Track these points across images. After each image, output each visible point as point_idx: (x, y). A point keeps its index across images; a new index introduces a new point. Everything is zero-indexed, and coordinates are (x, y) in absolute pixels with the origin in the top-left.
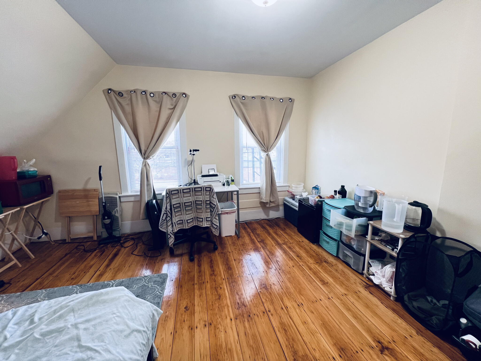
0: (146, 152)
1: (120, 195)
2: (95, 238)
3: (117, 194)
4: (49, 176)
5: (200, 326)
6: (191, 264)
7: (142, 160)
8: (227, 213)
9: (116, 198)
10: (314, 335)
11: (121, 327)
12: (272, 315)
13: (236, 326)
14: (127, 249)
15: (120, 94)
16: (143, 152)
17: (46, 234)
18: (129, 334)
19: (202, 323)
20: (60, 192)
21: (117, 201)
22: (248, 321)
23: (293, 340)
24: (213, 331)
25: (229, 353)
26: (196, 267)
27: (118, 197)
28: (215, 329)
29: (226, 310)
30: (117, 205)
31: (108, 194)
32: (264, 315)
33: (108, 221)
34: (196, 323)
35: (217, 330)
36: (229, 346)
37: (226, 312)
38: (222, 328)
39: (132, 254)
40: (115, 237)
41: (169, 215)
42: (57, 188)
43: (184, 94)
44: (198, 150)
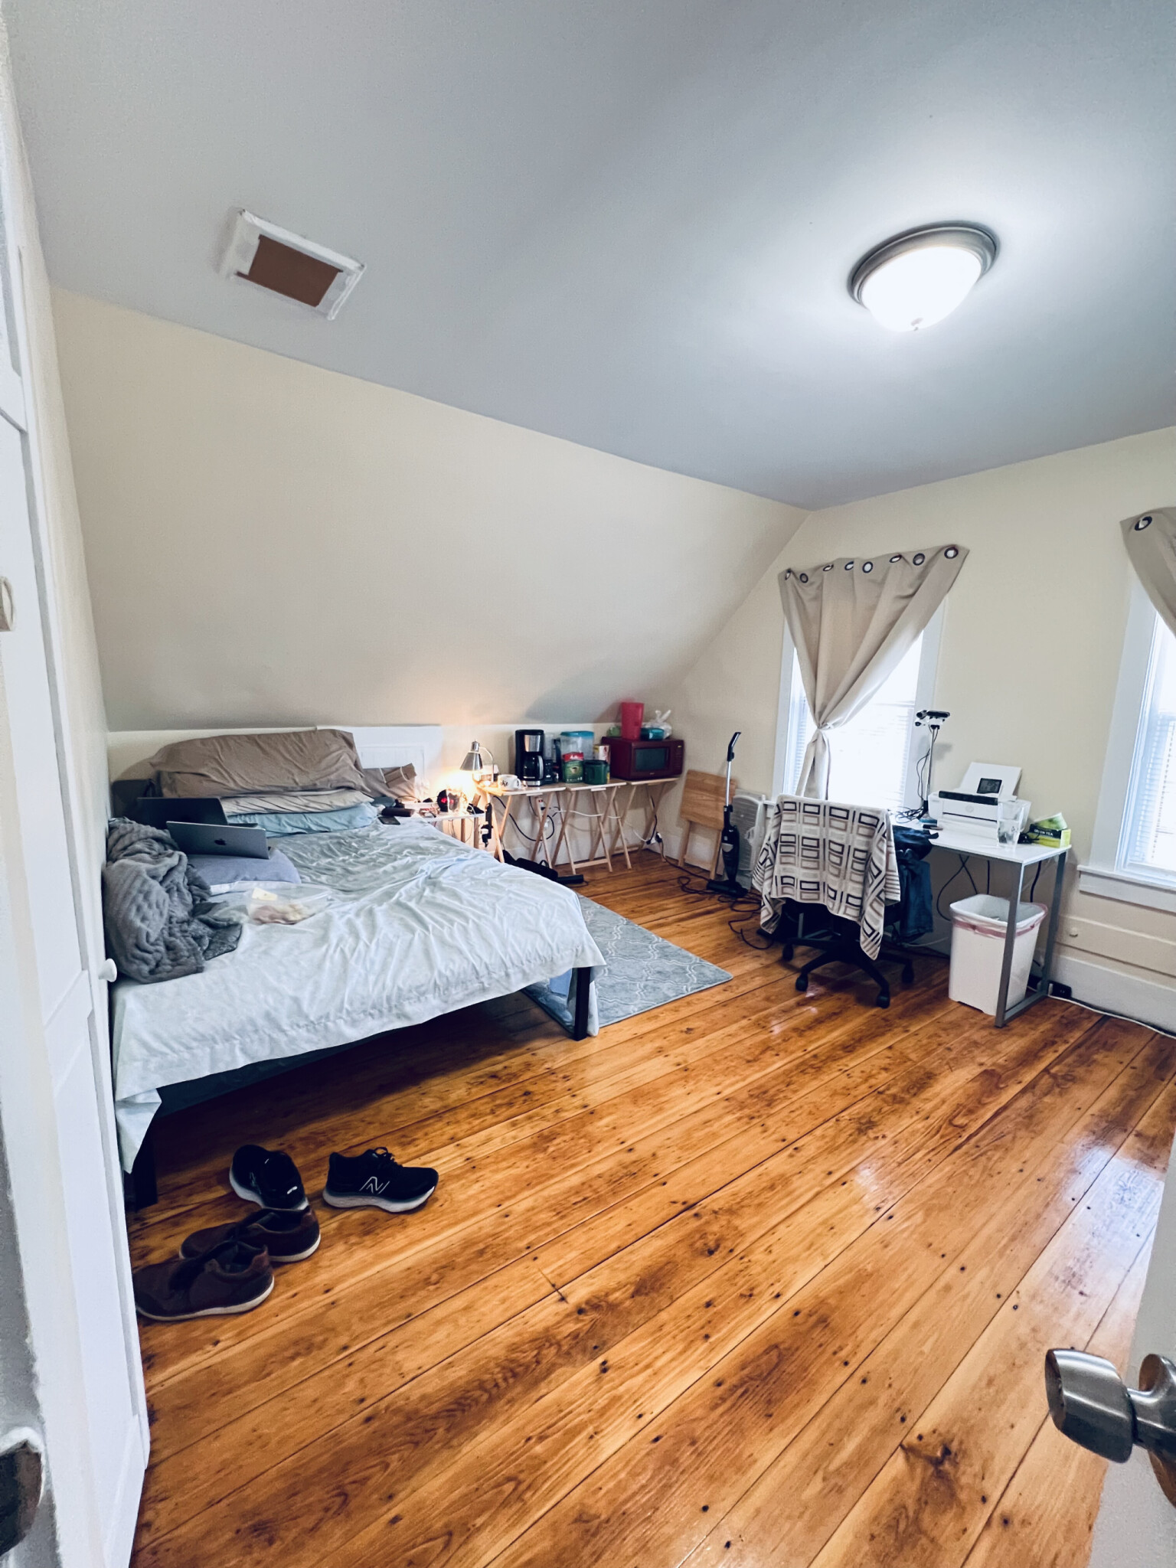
0: (824, 707)
1: (767, 802)
2: (712, 877)
3: (760, 799)
4: (682, 743)
5: (672, 1059)
6: (793, 990)
7: (816, 727)
8: (974, 927)
9: (755, 806)
10: (809, 1248)
11: (530, 918)
12: (791, 1156)
13: (713, 1104)
14: (734, 913)
15: (803, 578)
16: (817, 710)
17: (659, 840)
18: (532, 931)
19: (679, 1059)
20: (689, 773)
21: (755, 813)
22: (739, 1119)
23: (760, 1205)
24: (677, 1077)
25: (655, 1109)
26: (792, 1001)
27: (760, 804)
28: (682, 1079)
29: (733, 1079)
30: (754, 821)
31: (749, 794)
32: (776, 1141)
33: (729, 847)
34: (672, 1053)
35: (683, 1082)
36: (667, 1106)
37: (727, 1082)
38: (690, 1086)
39: (730, 923)
40: (738, 886)
41: (771, 855)
42: (688, 765)
43: (954, 548)
44: (945, 715)
